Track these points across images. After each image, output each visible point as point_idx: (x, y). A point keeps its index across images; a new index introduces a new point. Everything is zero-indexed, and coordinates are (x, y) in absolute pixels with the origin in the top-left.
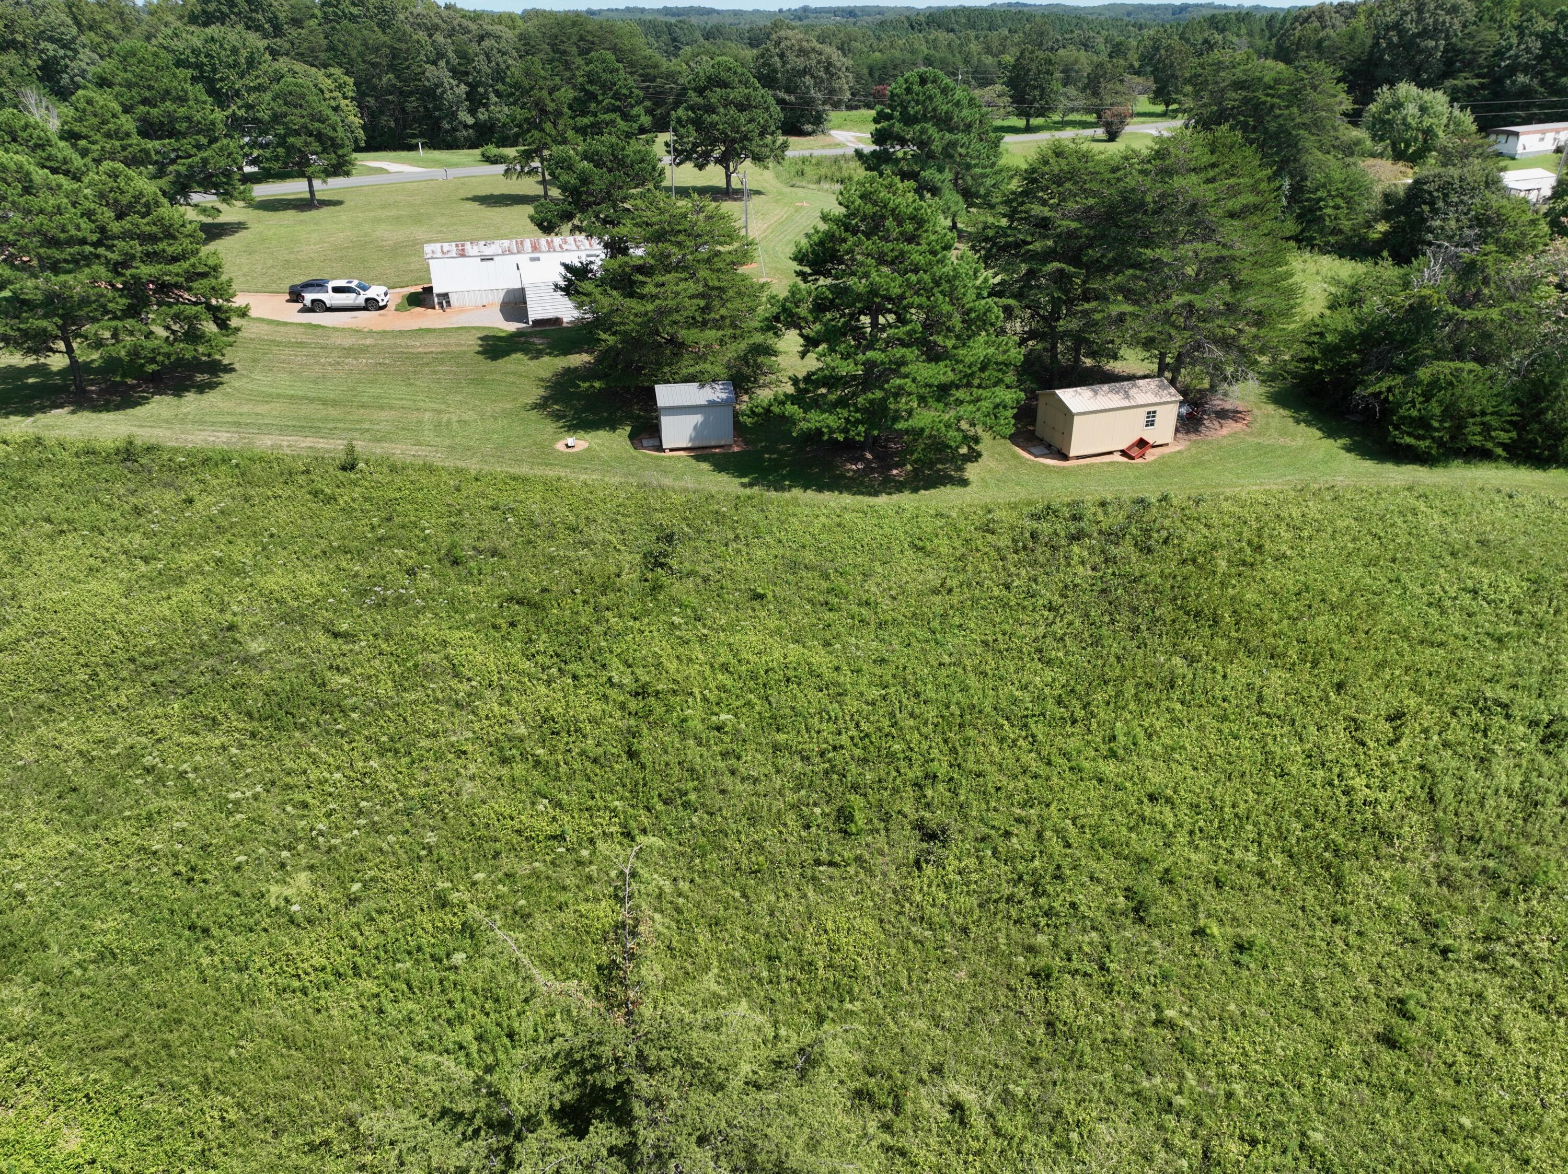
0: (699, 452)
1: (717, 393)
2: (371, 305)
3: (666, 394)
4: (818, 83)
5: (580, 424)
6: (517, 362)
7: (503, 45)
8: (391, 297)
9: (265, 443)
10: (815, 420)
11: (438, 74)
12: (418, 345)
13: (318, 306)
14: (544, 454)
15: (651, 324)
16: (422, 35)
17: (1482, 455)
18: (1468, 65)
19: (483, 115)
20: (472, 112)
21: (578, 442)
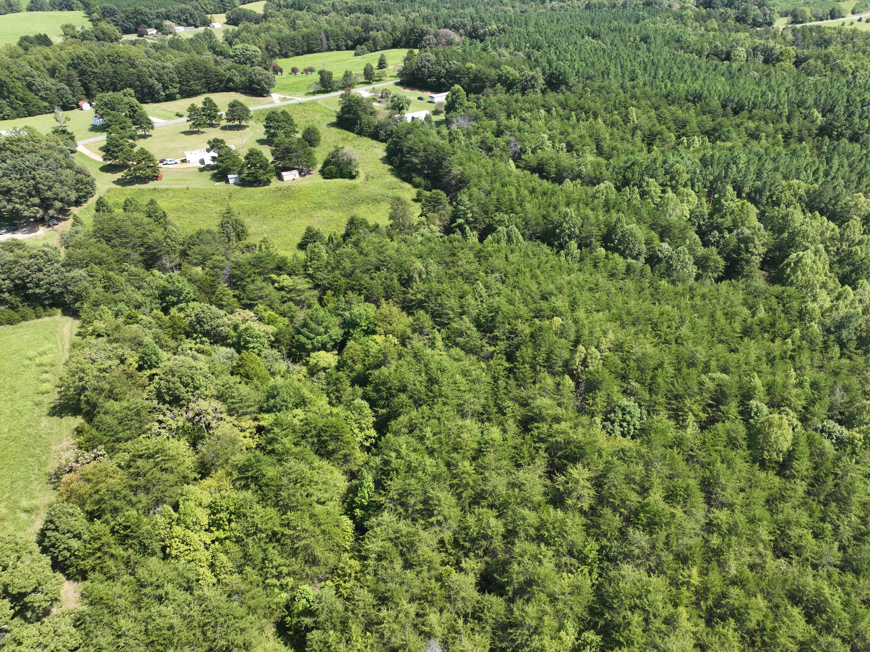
0: (235, 184)
1: (236, 176)
2: (176, 163)
3: (229, 176)
4: (266, 83)
5: (217, 181)
6: (206, 172)
7: (171, 70)
8: (178, 161)
9: (173, 187)
10: (248, 179)
11: (153, 81)
12: (188, 170)
13: (166, 164)
14: (213, 185)
15: (226, 167)
16: (145, 69)
17: (336, 178)
18: (434, 75)
19: (167, 92)
20: (164, 91)
21: (218, 184)
